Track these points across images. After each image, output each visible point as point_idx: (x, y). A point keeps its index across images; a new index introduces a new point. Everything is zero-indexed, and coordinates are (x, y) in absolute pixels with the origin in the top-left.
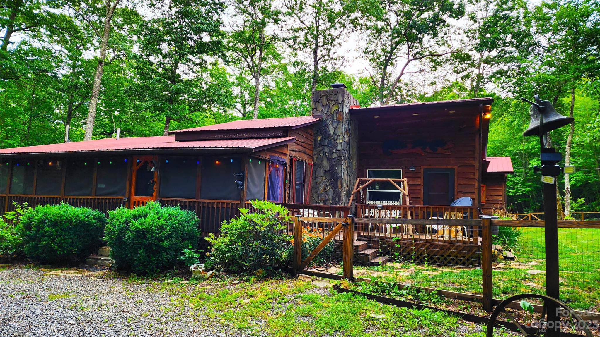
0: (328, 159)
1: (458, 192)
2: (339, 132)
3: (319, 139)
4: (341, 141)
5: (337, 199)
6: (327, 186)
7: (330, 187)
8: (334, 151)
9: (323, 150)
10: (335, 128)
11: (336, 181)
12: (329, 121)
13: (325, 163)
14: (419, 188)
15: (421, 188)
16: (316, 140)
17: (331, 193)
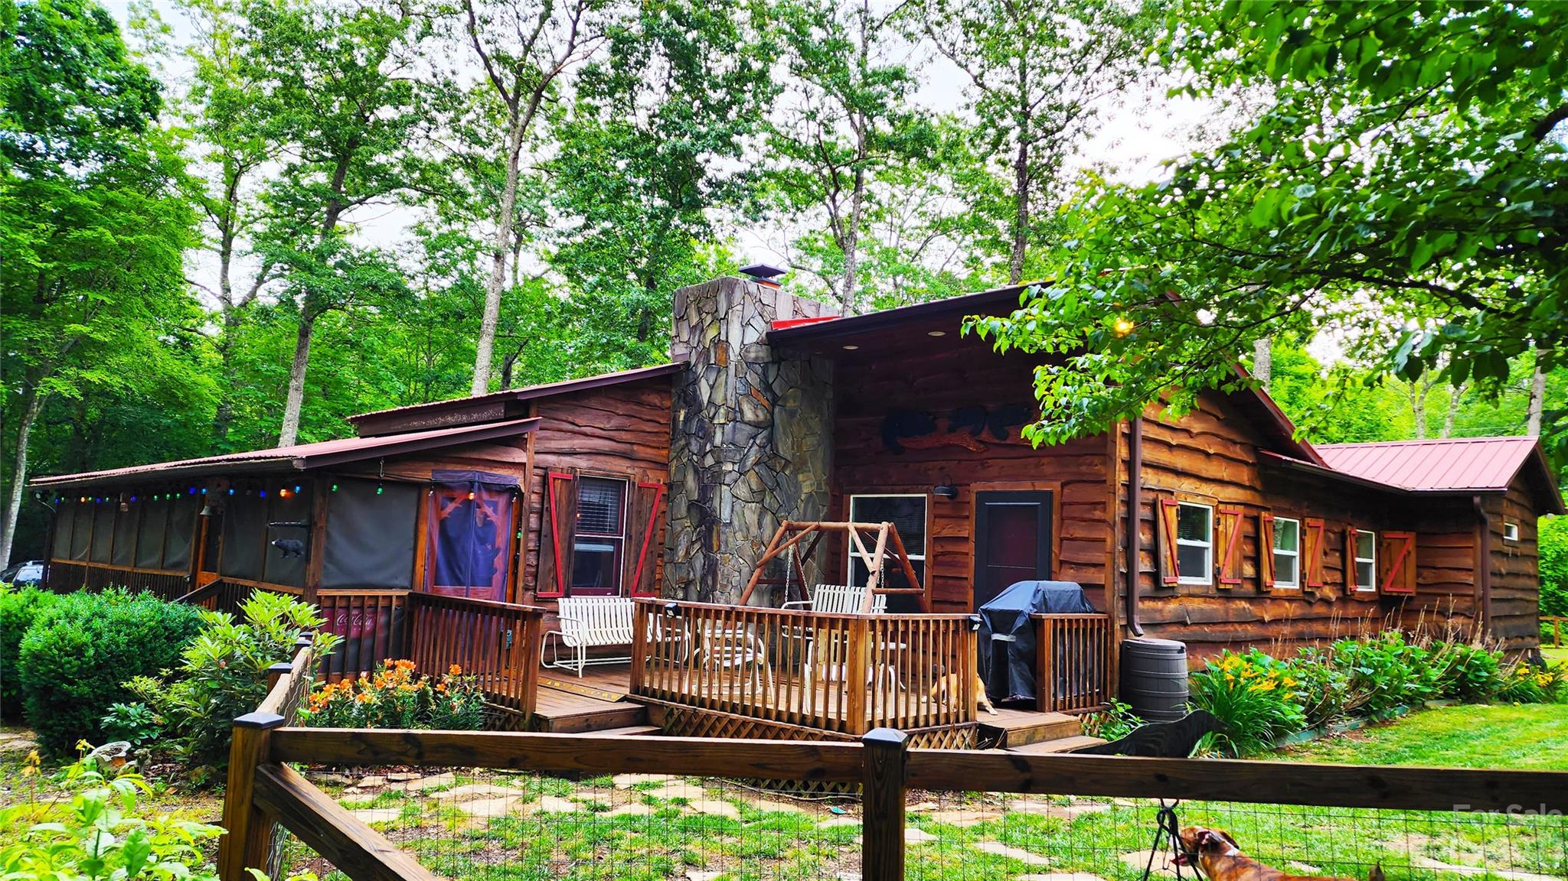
0: (696, 471)
1: (1062, 563)
2: (719, 399)
3: (682, 418)
4: (722, 421)
5: (710, 582)
6: (693, 543)
7: (697, 546)
8: (708, 448)
9: (688, 444)
10: (712, 387)
11: (710, 530)
12: (700, 369)
13: (691, 482)
14: (963, 548)
15: (970, 548)
16: (675, 420)
17: (699, 562)
